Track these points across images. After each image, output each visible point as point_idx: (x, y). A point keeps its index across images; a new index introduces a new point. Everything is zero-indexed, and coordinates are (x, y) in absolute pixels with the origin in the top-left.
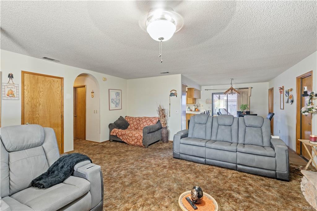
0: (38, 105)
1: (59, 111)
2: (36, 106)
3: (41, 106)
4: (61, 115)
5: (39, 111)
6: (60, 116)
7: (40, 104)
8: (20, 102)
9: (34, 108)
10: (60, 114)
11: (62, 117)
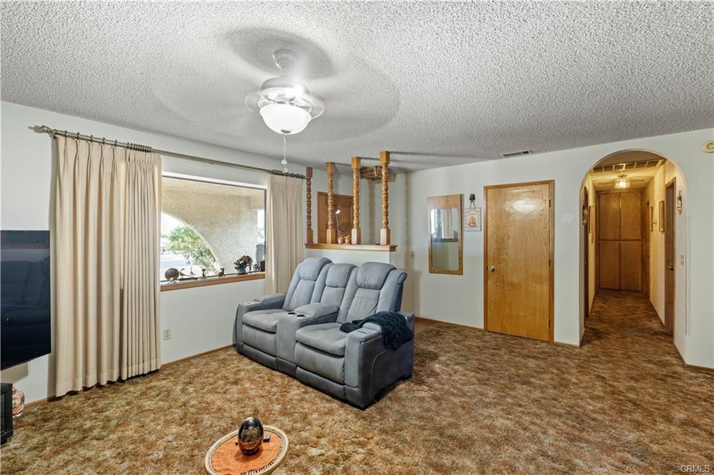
0: (506, 238)
1: (545, 252)
2: (503, 240)
3: (510, 240)
4: (548, 258)
5: (508, 249)
6: (546, 261)
7: (509, 237)
8: (482, 233)
9: (500, 243)
10: (545, 257)
11: (551, 263)
